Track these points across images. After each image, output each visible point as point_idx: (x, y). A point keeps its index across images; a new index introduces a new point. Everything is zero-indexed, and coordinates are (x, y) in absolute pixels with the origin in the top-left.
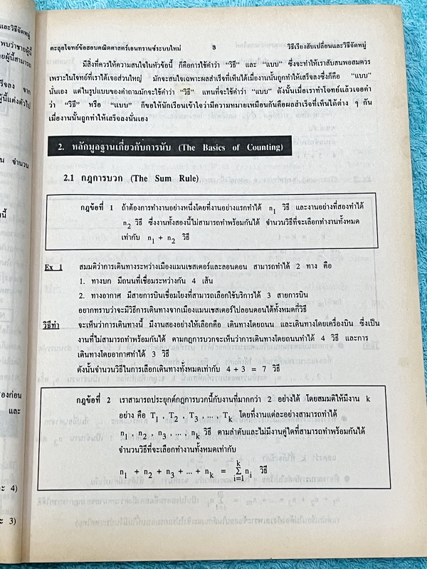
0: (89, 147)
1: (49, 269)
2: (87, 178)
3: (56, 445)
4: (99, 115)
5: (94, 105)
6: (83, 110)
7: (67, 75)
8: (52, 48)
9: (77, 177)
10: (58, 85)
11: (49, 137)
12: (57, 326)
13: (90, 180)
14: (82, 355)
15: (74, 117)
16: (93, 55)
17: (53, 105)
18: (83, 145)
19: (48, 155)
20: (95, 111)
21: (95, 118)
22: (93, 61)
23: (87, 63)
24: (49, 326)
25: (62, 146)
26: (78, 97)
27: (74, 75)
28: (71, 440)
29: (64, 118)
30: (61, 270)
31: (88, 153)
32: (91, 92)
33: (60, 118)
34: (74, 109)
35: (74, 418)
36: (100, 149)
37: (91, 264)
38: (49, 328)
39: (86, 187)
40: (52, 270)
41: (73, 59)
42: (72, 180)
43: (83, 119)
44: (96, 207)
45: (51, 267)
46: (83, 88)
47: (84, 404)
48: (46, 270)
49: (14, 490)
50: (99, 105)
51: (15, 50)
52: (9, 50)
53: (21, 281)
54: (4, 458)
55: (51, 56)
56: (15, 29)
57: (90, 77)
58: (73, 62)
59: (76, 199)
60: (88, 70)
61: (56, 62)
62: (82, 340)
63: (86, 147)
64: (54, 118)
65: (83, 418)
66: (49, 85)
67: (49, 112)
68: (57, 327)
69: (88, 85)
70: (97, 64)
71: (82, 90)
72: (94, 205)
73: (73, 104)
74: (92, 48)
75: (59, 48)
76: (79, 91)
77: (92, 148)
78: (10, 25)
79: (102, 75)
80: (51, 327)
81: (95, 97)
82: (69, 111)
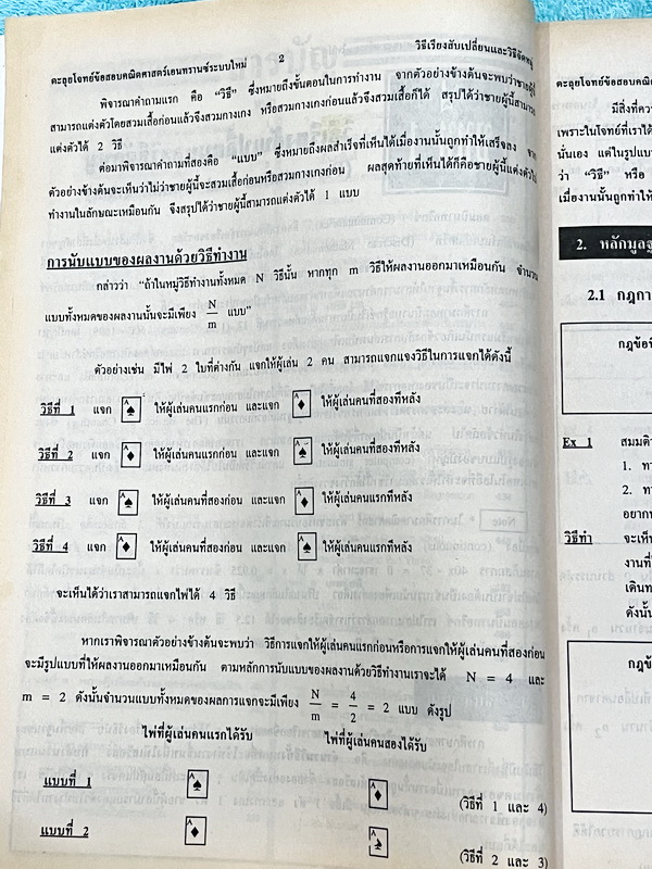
0: (628, 245)
1: (569, 444)
2: (626, 296)
3: (598, 737)
4: (642, 191)
5: (633, 176)
6: (615, 183)
7: (586, 127)
8: (559, 84)
9: (611, 294)
10: (573, 144)
11: (560, 229)
12: (588, 538)
13: (632, 298)
14: (632, 588)
15: (602, 196)
16: (628, 94)
17: (565, 177)
18: (618, 240)
19: (561, 259)
20: (634, 185)
21: (636, 197)
22: (628, 104)
23: (619, 108)
24: (575, 539)
25: (582, 243)
26: (605, 163)
27: (598, 126)
28: (623, 730)
29: (585, 198)
30: (590, 446)
31: (626, 254)
32: (627, 154)
33: (578, 197)
34: (601, 183)
35: (627, 692)
36: (647, 248)
37: (641, 437)
38: (575, 543)
39: (624, 310)
40: (575, 447)
41: (596, 100)
42: (602, 299)
43: (617, 199)
44: (644, 343)
45: (573, 442)
46: (614, 148)
47: (642, 670)
48: (565, 447)
49: (542, 810)
50: (642, 175)
51: (514, 87)
52: (507, 88)
53: (535, 466)
54: (524, 757)
55: (559, 96)
56: (514, 53)
57: (624, 129)
58: (595, 106)
59: (609, 330)
60: (621, 118)
61: (567, 106)
62: (631, 563)
63: (623, 245)
64: (568, 197)
65: (641, 693)
66: (557, 143)
67: (559, 187)
68: (588, 541)
69: (622, 142)
70: (636, 108)
71: (612, 151)
72: (641, 340)
73: (599, 174)
74: (626, 82)
75: (571, 84)
76: (608, 153)
77: (632, 245)
78: (506, 48)
79: (644, 126)
80: (579, 541)
81: (635, 161)
82: (593, 186)
